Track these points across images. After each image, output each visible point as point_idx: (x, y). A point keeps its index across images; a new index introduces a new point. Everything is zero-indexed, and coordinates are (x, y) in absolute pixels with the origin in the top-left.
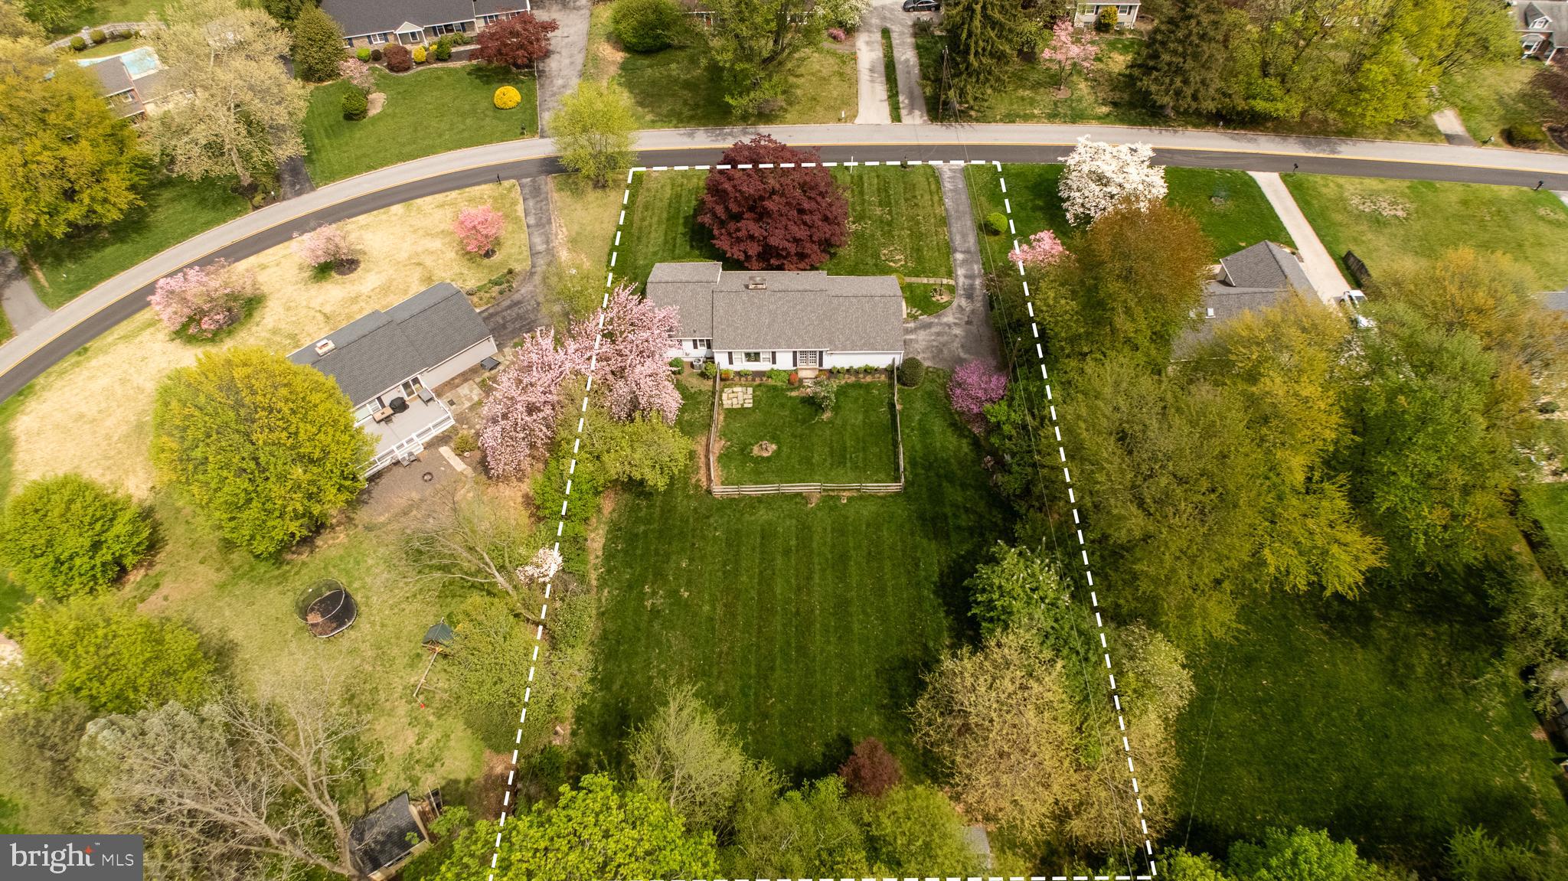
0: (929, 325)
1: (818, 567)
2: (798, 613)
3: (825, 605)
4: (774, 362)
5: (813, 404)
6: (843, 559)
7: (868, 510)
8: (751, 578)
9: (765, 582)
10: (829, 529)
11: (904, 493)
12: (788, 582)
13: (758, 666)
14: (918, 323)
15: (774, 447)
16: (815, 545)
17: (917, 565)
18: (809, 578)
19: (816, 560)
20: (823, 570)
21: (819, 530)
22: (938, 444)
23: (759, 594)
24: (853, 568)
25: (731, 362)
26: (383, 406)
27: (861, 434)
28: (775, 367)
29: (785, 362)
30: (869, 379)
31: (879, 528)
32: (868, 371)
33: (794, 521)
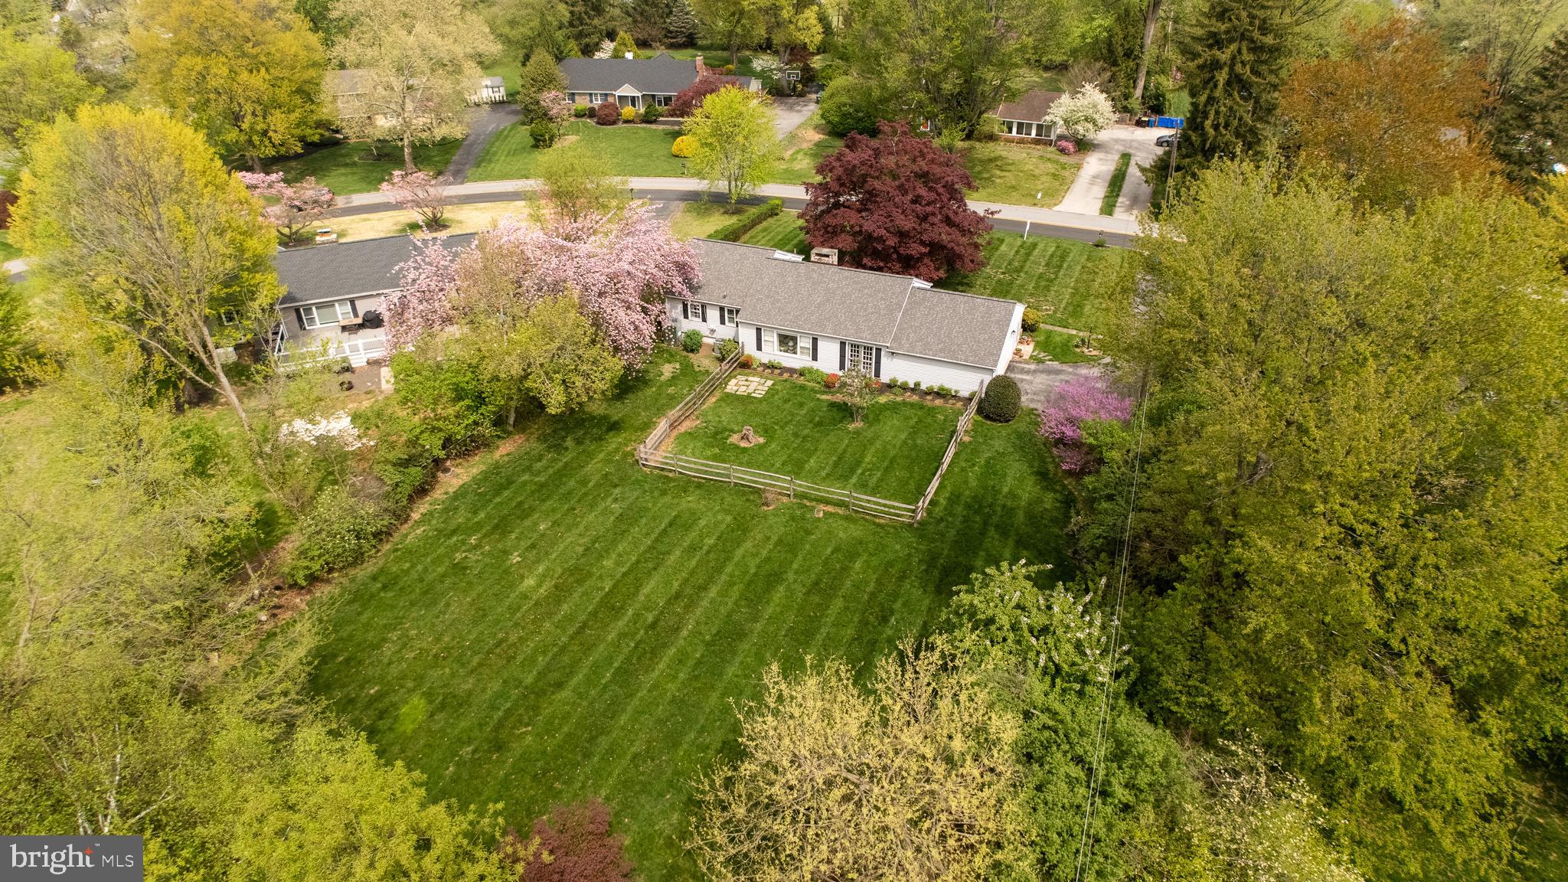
0: (1058, 372)
1: (724, 577)
2: (653, 625)
3: (703, 628)
4: (815, 358)
5: (845, 411)
6: (773, 579)
7: (844, 533)
8: (618, 564)
9: (633, 578)
10: (774, 538)
11: (920, 529)
12: (668, 583)
13: (541, 675)
14: (1041, 367)
15: (762, 440)
16: (739, 553)
17: (885, 620)
18: (704, 588)
19: (729, 569)
20: (731, 584)
21: (759, 537)
22: (1006, 490)
23: (615, 586)
24: (779, 593)
25: (759, 348)
26: (356, 315)
27: (892, 453)
28: (815, 365)
29: (828, 361)
30: (938, 402)
31: (852, 556)
32: (941, 394)
33: (729, 518)
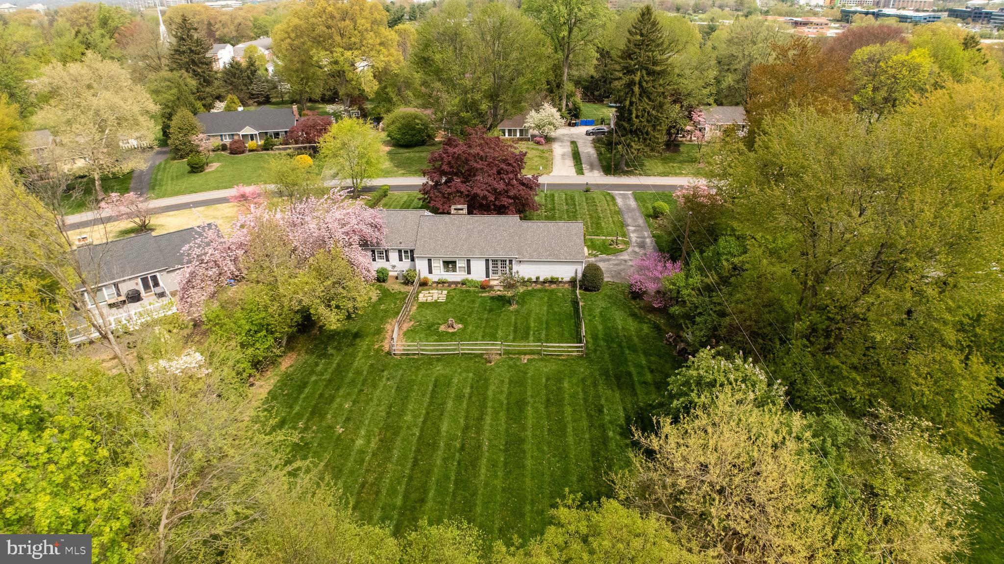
0: (609, 260)
1: (490, 410)
2: (463, 448)
3: (496, 443)
4: (469, 272)
5: (503, 301)
6: (521, 404)
7: (549, 368)
8: (415, 417)
9: (431, 422)
10: (507, 381)
11: (585, 357)
12: (456, 421)
13: (406, 497)
14: (598, 258)
15: (460, 326)
16: (490, 393)
17: (600, 411)
18: (481, 418)
19: (490, 404)
20: (496, 413)
21: (496, 381)
22: (620, 327)
23: (422, 430)
24: (530, 411)
25: (430, 272)
26: (119, 295)
27: (544, 319)
28: (470, 277)
29: (478, 272)
30: (553, 286)
31: (560, 381)
32: (553, 281)
33: (471, 375)
